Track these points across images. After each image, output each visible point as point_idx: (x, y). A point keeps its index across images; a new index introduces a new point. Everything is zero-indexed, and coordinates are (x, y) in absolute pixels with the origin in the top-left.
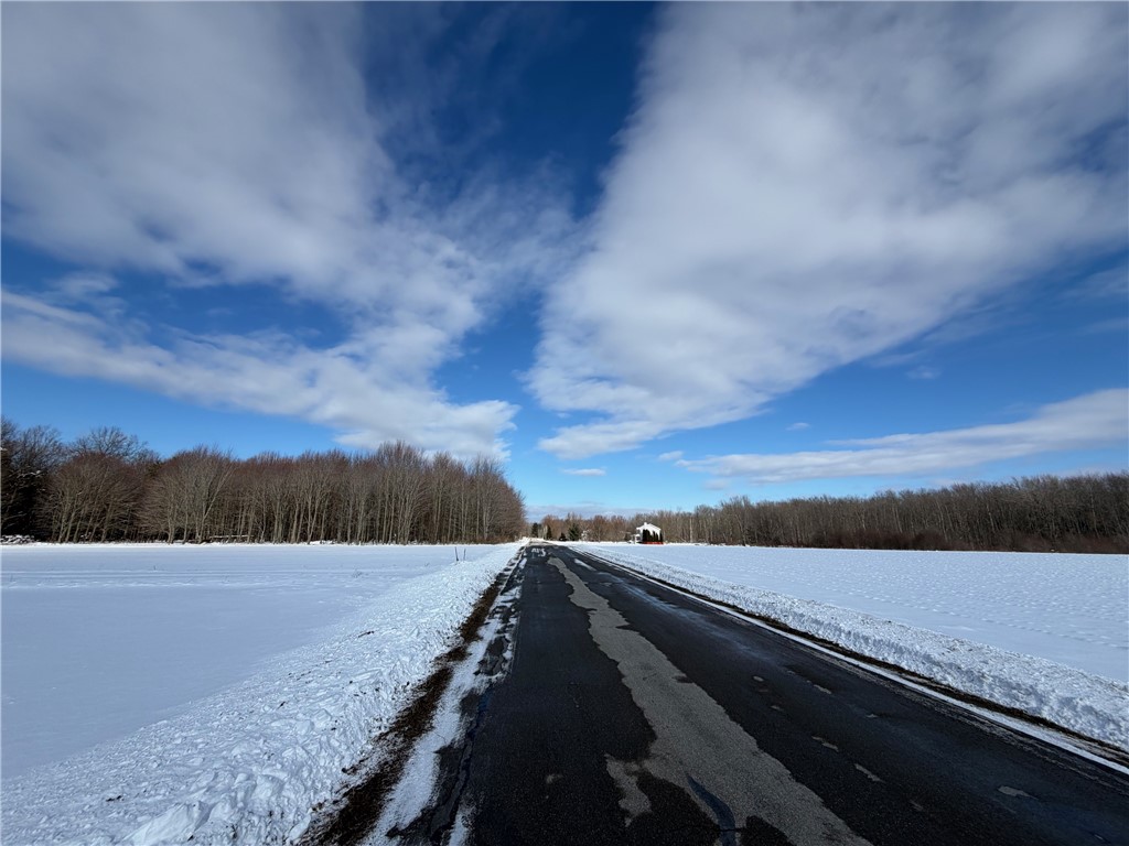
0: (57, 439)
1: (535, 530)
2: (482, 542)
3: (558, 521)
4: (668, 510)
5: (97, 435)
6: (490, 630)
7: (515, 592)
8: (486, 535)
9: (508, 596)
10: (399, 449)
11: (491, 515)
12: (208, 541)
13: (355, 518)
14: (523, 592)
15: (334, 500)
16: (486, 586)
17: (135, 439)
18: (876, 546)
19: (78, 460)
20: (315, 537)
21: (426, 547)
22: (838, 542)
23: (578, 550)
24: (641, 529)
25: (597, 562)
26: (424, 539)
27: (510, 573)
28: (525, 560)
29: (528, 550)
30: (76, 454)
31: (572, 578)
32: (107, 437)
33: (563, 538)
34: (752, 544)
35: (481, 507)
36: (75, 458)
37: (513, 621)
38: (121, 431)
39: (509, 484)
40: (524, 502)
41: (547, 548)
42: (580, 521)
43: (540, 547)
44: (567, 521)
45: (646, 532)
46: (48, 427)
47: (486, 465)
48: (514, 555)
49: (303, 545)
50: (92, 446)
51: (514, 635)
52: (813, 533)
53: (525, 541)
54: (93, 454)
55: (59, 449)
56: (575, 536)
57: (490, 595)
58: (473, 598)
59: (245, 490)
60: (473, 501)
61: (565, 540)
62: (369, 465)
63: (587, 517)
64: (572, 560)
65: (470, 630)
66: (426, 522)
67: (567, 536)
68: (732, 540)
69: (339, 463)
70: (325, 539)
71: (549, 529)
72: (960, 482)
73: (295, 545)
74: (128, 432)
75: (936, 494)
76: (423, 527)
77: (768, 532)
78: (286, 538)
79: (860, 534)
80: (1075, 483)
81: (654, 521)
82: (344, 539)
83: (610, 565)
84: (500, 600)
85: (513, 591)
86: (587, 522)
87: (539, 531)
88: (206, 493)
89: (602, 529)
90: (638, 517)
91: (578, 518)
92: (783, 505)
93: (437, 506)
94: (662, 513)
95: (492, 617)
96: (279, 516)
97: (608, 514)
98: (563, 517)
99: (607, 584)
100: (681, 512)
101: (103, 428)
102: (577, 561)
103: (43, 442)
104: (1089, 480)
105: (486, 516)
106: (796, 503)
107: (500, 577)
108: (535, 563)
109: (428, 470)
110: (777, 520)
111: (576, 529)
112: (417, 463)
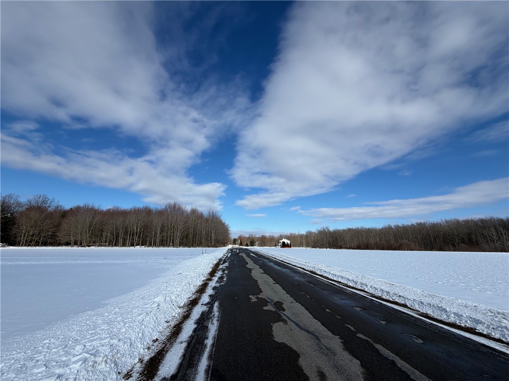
0: (19, 200)
1: (235, 241)
2: (211, 246)
3: (245, 237)
4: (294, 233)
5: (36, 198)
6: (219, 274)
7: (227, 264)
8: (213, 244)
9: (224, 265)
10: (175, 206)
11: (215, 235)
12: (89, 246)
13: (155, 236)
14: (229, 264)
15: (146, 228)
16: (215, 262)
17: (54, 200)
18: (383, 249)
19: (28, 209)
20: (138, 245)
21: (186, 249)
22: (367, 247)
23: (252, 250)
24: (281, 241)
25: (259, 254)
26: (186, 245)
27: (224, 258)
28: (230, 254)
29: (231, 250)
30: (27, 207)
31: (248, 260)
32: (41, 199)
33: (247, 245)
34: (330, 248)
35: (211, 232)
36: (26, 208)
37: (226, 272)
38: (47, 196)
39: (223, 221)
40: (230, 229)
41: (240, 249)
42: (255, 237)
43: (236, 249)
44: (249, 237)
45: (284, 243)
46: (14, 195)
47: (213, 213)
48: (225, 252)
49: (132, 248)
50: (33, 203)
51: (226, 275)
52: (357, 243)
53: (230, 246)
54: (34, 207)
55: (19, 204)
56: (252, 244)
57: (217, 265)
58: (212, 266)
59: (106, 223)
60: (207, 229)
61: (248, 246)
62: (161, 213)
63: (258, 236)
64: (249, 254)
65: (212, 274)
66: (187, 238)
67: (249, 244)
68: (322, 246)
69: (148, 211)
70: (142, 245)
71: (241, 241)
72: (419, 221)
73: (128, 248)
74: (50, 197)
75: (408, 226)
76: (185, 240)
77: (337, 243)
78: (124, 245)
79: (376, 243)
80: (467, 222)
81: (287, 238)
82: (150, 245)
83: (264, 255)
84: (221, 266)
85: (226, 264)
86: (257, 238)
87: (237, 242)
88: (88, 225)
89: (264, 241)
90: (281, 236)
91: (254, 236)
92: (344, 231)
93: (191, 231)
94: (291, 234)
95: (219, 271)
96: (121, 235)
97: (267, 234)
98: (247, 236)
99: (261, 262)
100: (300, 234)
101: (39, 196)
102: (251, 254)
103: (12, 201)
104: (472, 220)
105: (213, 235)
106: (349, 230)
107: (220, 260)
108: (234, 255)
109: (187, 215)
110: (341, 237)
111: (253, 241)
112: (183, 212)
